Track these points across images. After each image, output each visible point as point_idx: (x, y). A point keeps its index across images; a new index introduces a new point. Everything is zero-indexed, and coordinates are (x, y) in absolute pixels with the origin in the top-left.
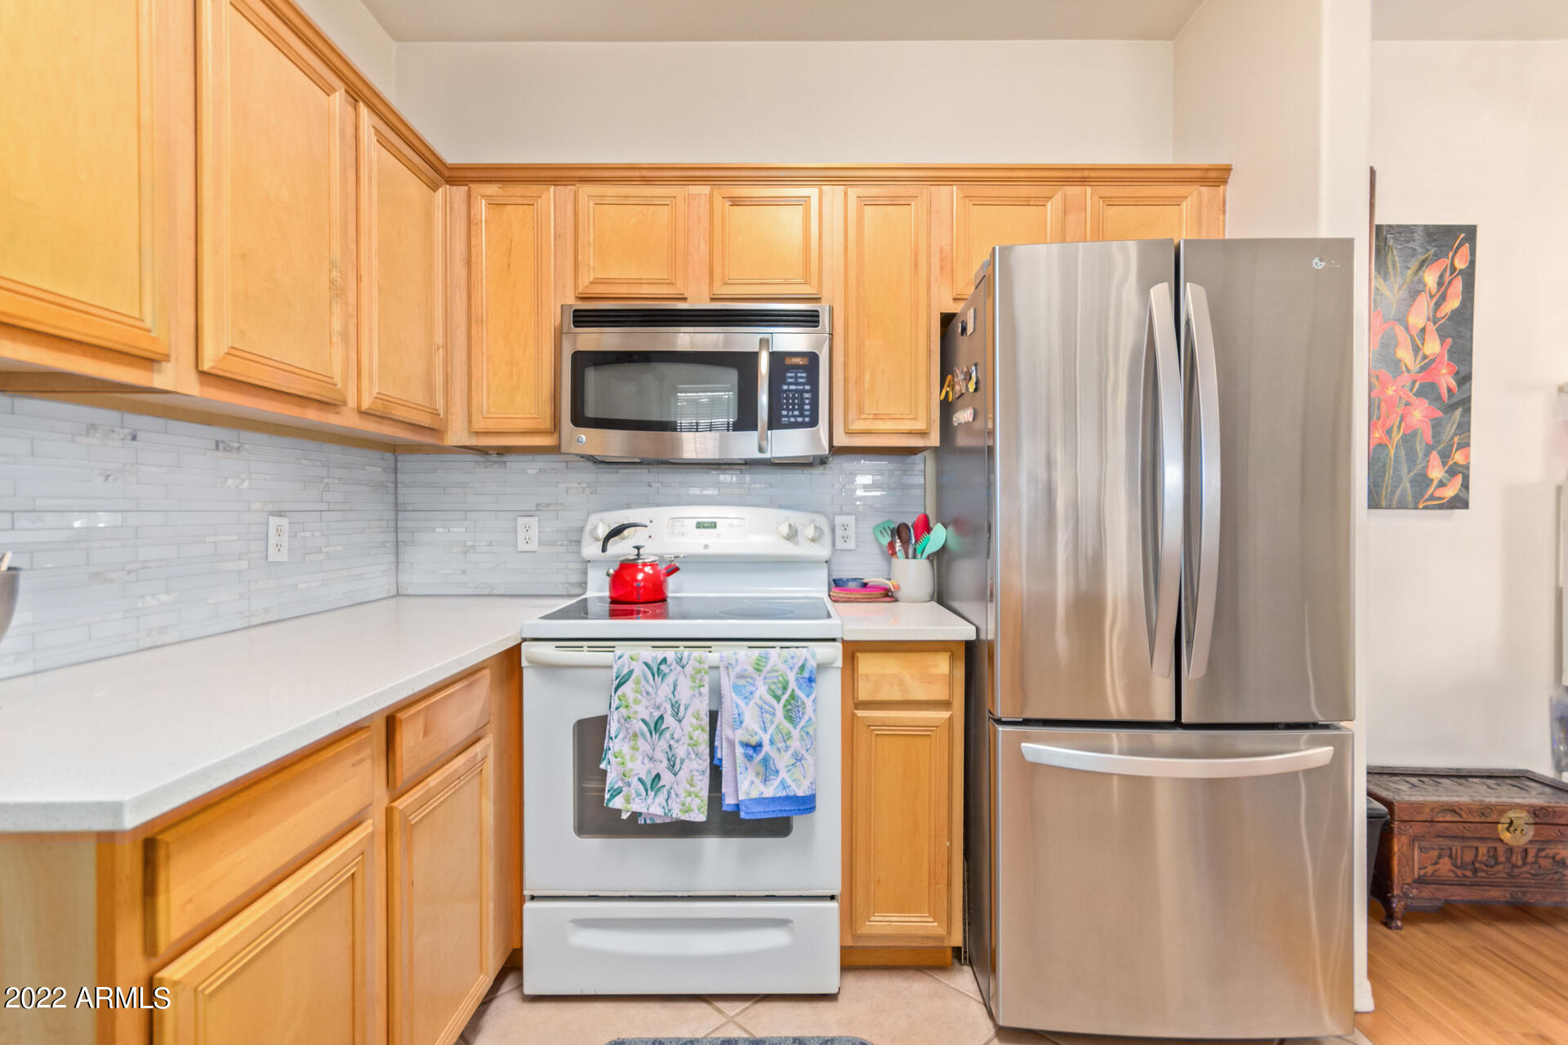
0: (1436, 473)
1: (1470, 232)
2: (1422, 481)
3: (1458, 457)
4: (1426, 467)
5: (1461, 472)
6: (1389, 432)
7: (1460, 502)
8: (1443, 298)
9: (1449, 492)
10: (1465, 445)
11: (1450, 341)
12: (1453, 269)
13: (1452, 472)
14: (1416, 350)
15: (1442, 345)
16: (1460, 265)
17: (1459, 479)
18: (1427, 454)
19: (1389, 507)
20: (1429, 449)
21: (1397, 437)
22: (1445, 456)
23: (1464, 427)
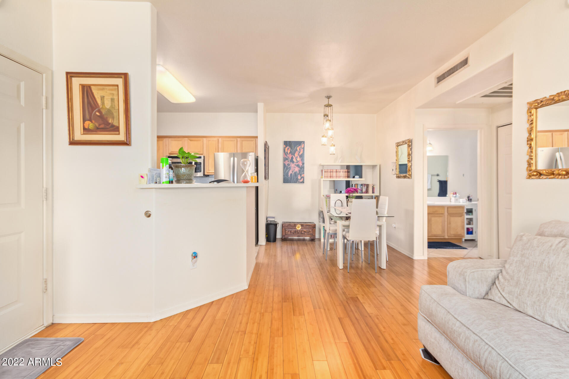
0: (299, 178)
1: (304, 142)
2: (297, 179)
3: (302, 175)
4: (298, 177)
5: (303, 177)
6: (292, 172)
7: (303, 182)
8: (300, 152)
9: (301, 181)
10: (304, 174)
11: (301, 158)
12: (301, 147)
13: (302, 178)
14: (296, 159)
15: (300, 158)
16: (302, 147)
17: (303, 178)
18: (298, 175)
19: (292, 183)
20: (298, 174)
21: (293, 173)
22: (301, 175)
23: (303, 171)
